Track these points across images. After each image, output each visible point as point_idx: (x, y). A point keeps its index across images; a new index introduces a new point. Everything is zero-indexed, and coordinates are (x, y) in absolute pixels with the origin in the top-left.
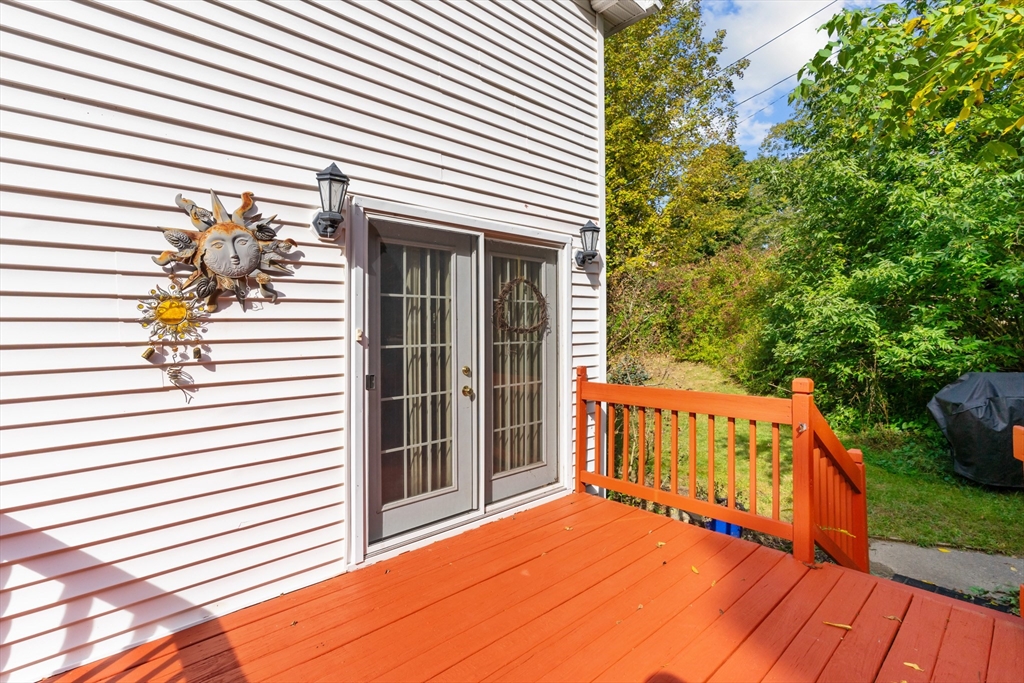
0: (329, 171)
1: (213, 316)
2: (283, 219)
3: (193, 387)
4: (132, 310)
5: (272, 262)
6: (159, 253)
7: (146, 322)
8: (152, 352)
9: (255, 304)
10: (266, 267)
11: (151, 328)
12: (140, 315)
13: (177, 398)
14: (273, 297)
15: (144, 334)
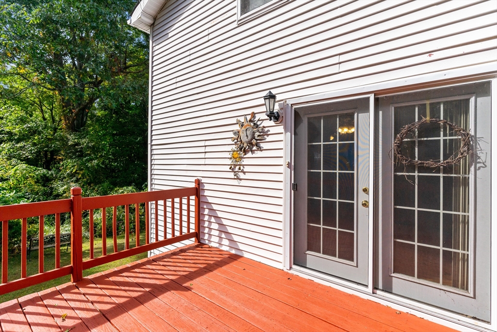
0: (268, 95)
1: (245, 156)
2: (263, 119)
3: (241, 179)
4: (228, 155)
5: (259, 136)
6: (232, 138)
7: (231, 158)
8: (231, 167)
9: (256, 152)
10: (256, 138)
11: (231, 160)
12: (230, 156)
13: (236, 182)
14: (260, 149)
15: (229, 162)
